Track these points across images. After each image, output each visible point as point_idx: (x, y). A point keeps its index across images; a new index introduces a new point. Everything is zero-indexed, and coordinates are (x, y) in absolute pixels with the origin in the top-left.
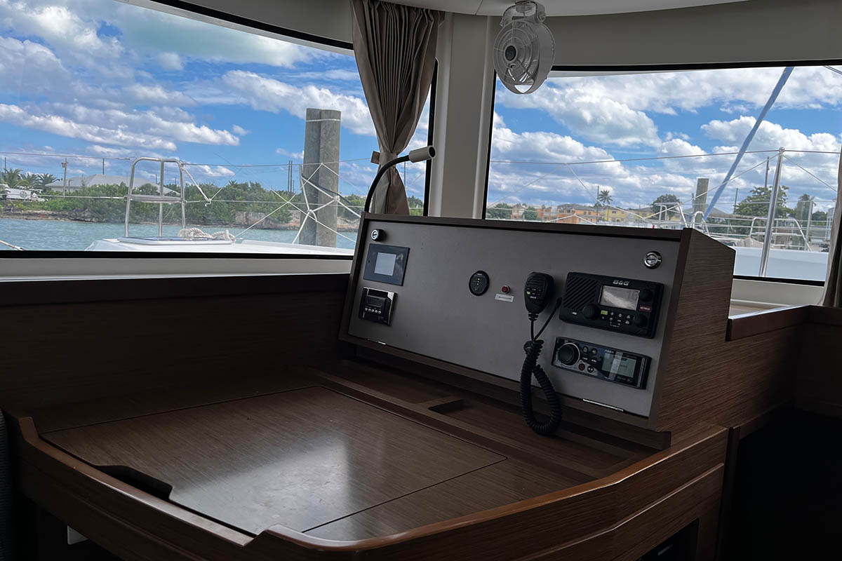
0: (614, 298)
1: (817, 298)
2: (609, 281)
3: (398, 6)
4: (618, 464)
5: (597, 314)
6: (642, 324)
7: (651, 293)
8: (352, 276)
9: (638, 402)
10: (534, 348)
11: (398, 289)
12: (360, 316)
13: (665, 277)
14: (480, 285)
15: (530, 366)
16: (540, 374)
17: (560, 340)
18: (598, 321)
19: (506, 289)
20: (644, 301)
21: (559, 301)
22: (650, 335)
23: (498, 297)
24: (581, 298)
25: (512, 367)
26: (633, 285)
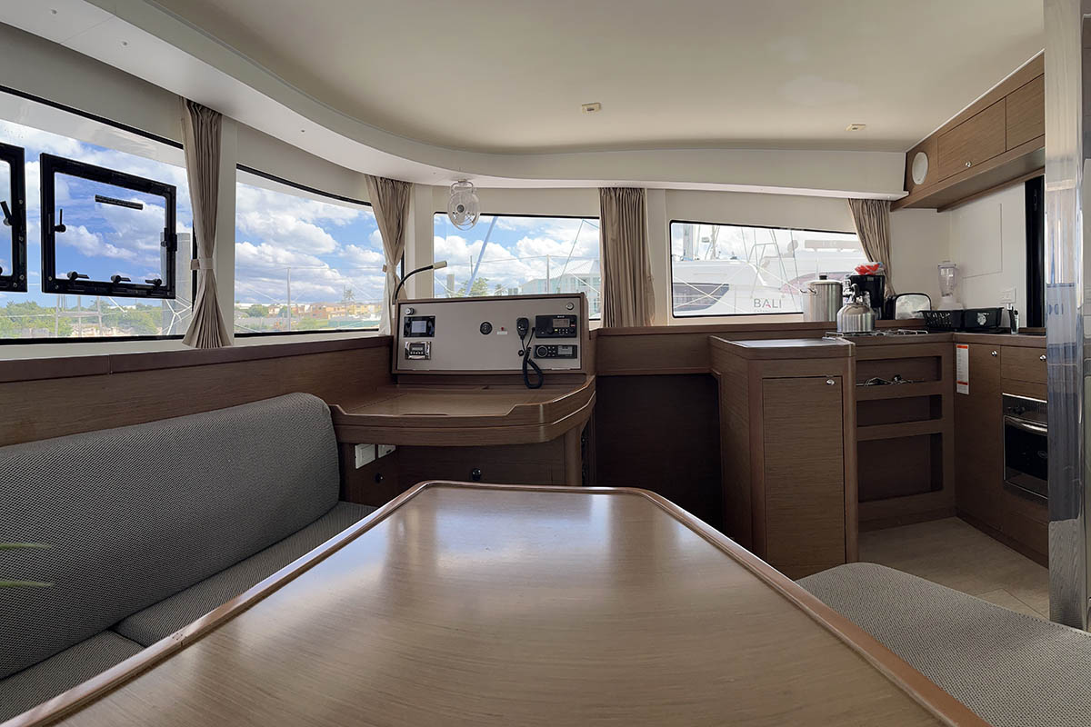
0: (557, 324)
2: (555, 317)
5: (554, 332)
6: (573, 332)
7: (573, 319)
9: (575, 364)
10: (524, 353)
11: (431, 339)
13: (576, 312)
14: (486, 329)
15: (526, 361)
16: (531, 363)
17: (537, 346)
18: (554, 335)
19: (502, 329)
20: (572, 323)
21: (533, 329)
22: (575, 337)
23: (498, 333)
24: (544, 325)
25: (516, 364)
26: (566, 317)
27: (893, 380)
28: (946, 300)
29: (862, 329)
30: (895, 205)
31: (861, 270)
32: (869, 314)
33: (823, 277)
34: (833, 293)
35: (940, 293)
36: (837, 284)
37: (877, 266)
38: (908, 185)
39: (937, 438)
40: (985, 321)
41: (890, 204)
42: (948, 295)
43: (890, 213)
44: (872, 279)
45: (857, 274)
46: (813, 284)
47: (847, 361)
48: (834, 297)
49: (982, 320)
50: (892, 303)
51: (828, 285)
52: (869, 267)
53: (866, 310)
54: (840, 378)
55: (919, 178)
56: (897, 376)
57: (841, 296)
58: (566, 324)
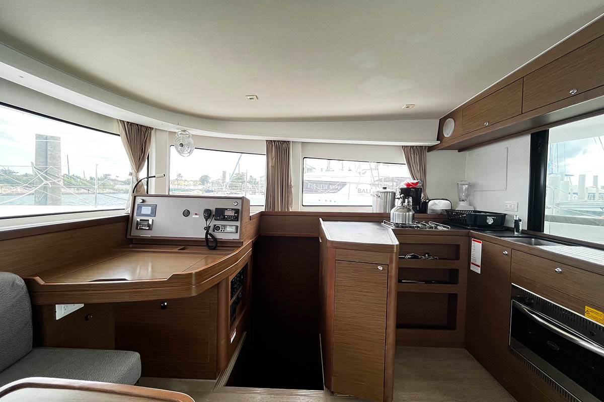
0: (227, 213)
1: (263, 209)
2: (226, 209)
3: (137, 125)
4: (233, 251)
5: (225, 217)
6: (236, 219)
7: (237, 211)
8: (131, 215)
9: (236, 237)
10: (207, 228)
11: (153, 218)
12: (137, 228)
13: (239, 207)
14: (187, 213)
15: (207, 233)
16: (211, 235)
17: (215, 225)
18: (225, 219)
19: (196, 214)
20: (235, 213)
21: (213, 215)
22: (237, 221)
23: (193, 216)
24: (220, 214)
25: (202, 235)
26: (232, 209)
27: (424, 256)
28: (462, 203)
29: (406, 222)
30: (430, 149)
31: (408, 185)
32: (411, 213)
33: (385, 188)
34: (389, 197)
35: (458, 199)
36: (392, 192)
37: (417, 183)
38: (440, 136)
39: (453, 297)
40: (492, 222)
41: (427, 148)
42: (463, 200)
43: (427, 153)
44: (414, 190)
45: (405, 187)
46: (378, 192)
47: (393, 255)
48: (390, 200)
49: (490, 221)
50: (426, 204)
51: (387, 193)
52: (412, 183)
53: (409, 210)
54: (387, 266)
55: (448, 133)
56: (428, 254)
57: (395, 198)
58: (232, 213)
